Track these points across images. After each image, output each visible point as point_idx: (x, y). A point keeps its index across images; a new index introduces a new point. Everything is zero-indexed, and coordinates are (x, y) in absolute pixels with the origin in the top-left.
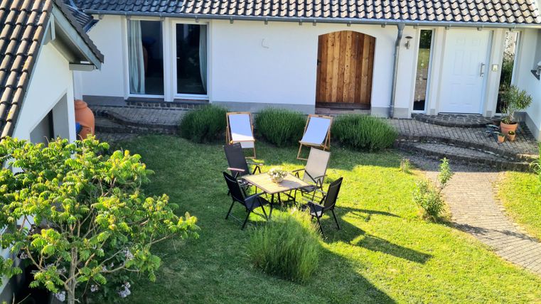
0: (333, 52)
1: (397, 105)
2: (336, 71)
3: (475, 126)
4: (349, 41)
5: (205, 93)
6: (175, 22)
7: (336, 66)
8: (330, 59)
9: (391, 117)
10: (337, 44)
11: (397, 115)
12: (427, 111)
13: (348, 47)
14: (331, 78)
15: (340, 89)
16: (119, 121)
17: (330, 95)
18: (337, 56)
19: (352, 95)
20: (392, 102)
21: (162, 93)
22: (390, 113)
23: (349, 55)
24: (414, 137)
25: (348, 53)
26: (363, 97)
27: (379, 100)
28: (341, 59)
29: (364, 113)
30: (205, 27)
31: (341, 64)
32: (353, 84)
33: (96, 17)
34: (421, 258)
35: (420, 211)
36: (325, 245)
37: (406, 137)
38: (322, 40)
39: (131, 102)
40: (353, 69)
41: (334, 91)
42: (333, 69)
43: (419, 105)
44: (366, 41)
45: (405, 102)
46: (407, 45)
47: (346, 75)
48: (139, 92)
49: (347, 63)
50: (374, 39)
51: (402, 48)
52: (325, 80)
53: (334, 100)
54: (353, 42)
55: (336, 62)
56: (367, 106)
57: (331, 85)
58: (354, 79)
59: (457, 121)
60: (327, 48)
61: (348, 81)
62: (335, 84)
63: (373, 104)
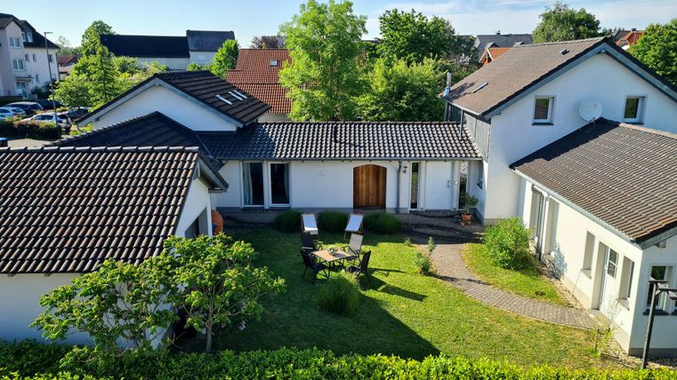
0: (363, 177)
1: (401, 206)
2: (364, 187)
3: (447, 217)
4: (371, 170)
5: (288, 203)
6: (270, 163)
7: (364, 184)
8: (361, 181)
9: (398, 213)
10: (365, 172)
11: (402, 212)
12: (419, 209)
13: (371, 174)
14: (362, 192)
15: (367, 197)
16: (237, 221)
17: (362, 202)
18: (364, 179)
19: (374, 201)
20: (398, 204)
21: (263, 204)
22: (397, 210)
24: (412, 225)
25: (371, 177)
26: (381, 202)
27: (390, 203)
28: (367, 181)
29: (382, 211)
30: (288, 165)
31: (367, 183)
32: (375, 195)
33: (224, 162)
34: (420, 298)
35: (418, 269)
36: (363, 292)
37: (407, 224)
38: (356, 170)
39: (245, 209)
40: (375, 186)
41: (364, 199)
42: (363, 186)
43: (414, 205)
44: (381, 170)
45: (405, 204)
46: (405, 172)
47: (371, 189)
48: (249, 204)
49: (371, 182)
50: (386, 169)
51: (402, 174)
52: (358, 193)
53: (364, 204)
54: (374, 171)
55: (364, 182)
56: (384, 206)
57: (362, 195)
58: (375, 192)
59: (436, 214)
60: (359, 175)
61: (372, 193)
62: (364, 195)
63: (387, 206)
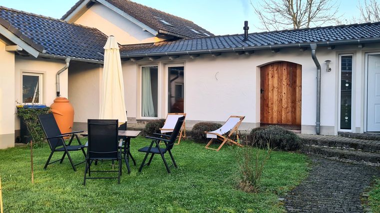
0: (273, 82)
1: (323, 123)
2: (275, 98)
4: (285, 73)
6: (167, 66)
7: (275, 93)
8: (270, 88)
9: (318, 133)
10: (276, 75)
12: (353, 130)
13: (284, 78)
14: (272, 104)
15: (280, 112)
17: (272, 118)
18: (276, 85)
19: (290, 118)
21: (156, 116)
23: (285, 84)
25: (285, 82)
27: (307, 118)
28: (279, 88)
30: (183, 68)
31: (280, 92)
32: (290, 109)
38: (264, 74)
40: (289, 96)
41: (275, 114)
42: (273, 96)
47: (284, 101)
49: (284, 90)
50: (301, 65)
52: (267, 106)
53: (275, 122)
54: (288, 73)
55: (276, 90)
56: (299, 127)
57: (272, 109)
58: (290, 104)
60: (268, 79)
61: (286, 106)
62: (275, 108)
63: (302, 124)
